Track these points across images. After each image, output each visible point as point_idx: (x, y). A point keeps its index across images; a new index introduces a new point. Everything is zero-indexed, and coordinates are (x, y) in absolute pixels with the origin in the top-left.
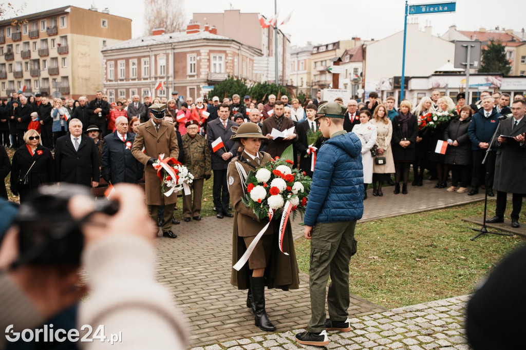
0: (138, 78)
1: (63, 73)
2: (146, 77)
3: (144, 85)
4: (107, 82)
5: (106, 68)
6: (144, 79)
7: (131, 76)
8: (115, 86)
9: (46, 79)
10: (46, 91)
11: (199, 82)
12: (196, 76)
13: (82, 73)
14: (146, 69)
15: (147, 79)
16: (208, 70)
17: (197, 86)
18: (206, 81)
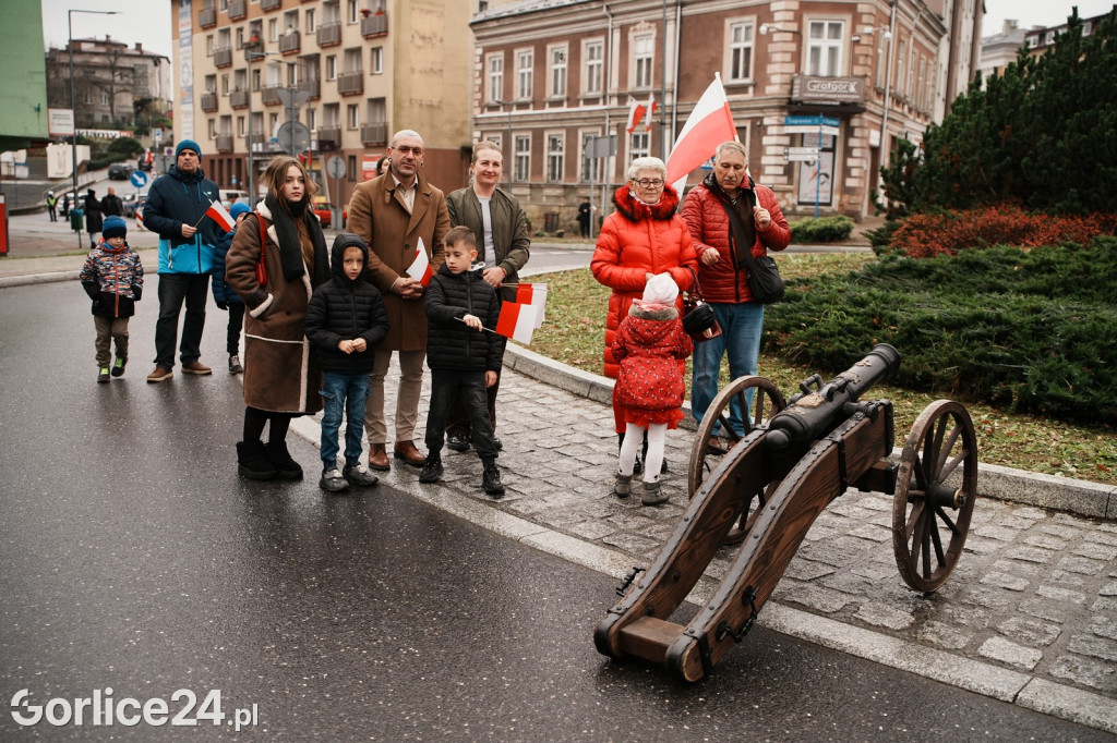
0: (568, 99)
1: (373, 88)
2: (595, 94)
3: (585, 119)
4: (482, 112)
5: (482, 73)
6: (588, 101)
7: (550, 94)
8: (503, 123)
9: (332, 107)
10: (333, 138)
11: (761, 109)
12: (751, 90)
13: (422, 89)
14: (595, 69)
15: (594, 101)
16: (791, 68)
17: (754, 120)
18: (784, 103)
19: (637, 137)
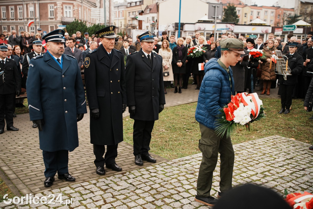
0: (15, 19)
3: (20, 23)
6: (20, 19)
7: (11, 17)
11: (56, 23)
12: (54, 19)
14: (21, 13)
15: (21, 19)
16: (62, 15)
17: (55, 25)
18: (61, 22)
19: (32, 28)
